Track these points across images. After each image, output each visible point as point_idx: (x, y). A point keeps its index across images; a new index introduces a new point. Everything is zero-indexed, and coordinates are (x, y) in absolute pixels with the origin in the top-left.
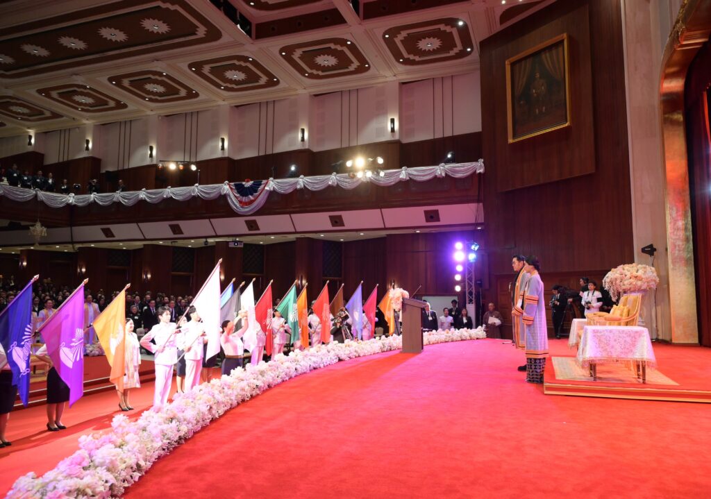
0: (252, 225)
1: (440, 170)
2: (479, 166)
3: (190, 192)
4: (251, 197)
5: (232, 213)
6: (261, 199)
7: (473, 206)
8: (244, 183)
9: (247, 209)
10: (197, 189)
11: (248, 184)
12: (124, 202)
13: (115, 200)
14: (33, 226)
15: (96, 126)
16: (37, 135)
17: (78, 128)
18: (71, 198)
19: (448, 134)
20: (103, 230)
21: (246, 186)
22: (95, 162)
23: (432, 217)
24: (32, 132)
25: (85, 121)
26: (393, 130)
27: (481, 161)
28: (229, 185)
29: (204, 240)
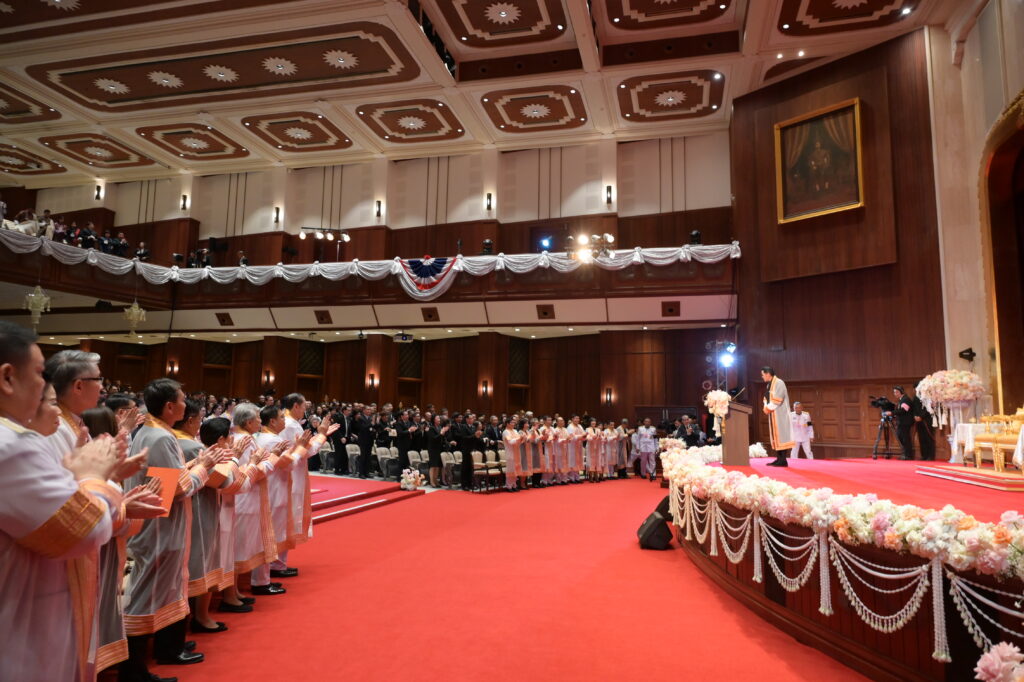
0: (430, 315)
1: (684, 252)
2: (734, 250)
3: (346, 270)
4: (434, 279)
5: (405, 298)
6: (445, 282)
7: (726, 298)
8: (422, 260)
9: (426, 293)
10: (355, 266)
11: (429, 262)
12: (253, 280)
13: (239, 276)
14: (128, 307)
15: (196, 178)
16: (108, 186)
17: (170, 179)
18: (175, 273)
19: (679, 208)
20: (218, 315)
21: (425, 264)
22: (193, 225)
23: (671, 310)
24: (101, 182)
25: (182, 171)
26: (609, 201)
27: (736, 244)
28: (401, 262)
29: (358, 332)
